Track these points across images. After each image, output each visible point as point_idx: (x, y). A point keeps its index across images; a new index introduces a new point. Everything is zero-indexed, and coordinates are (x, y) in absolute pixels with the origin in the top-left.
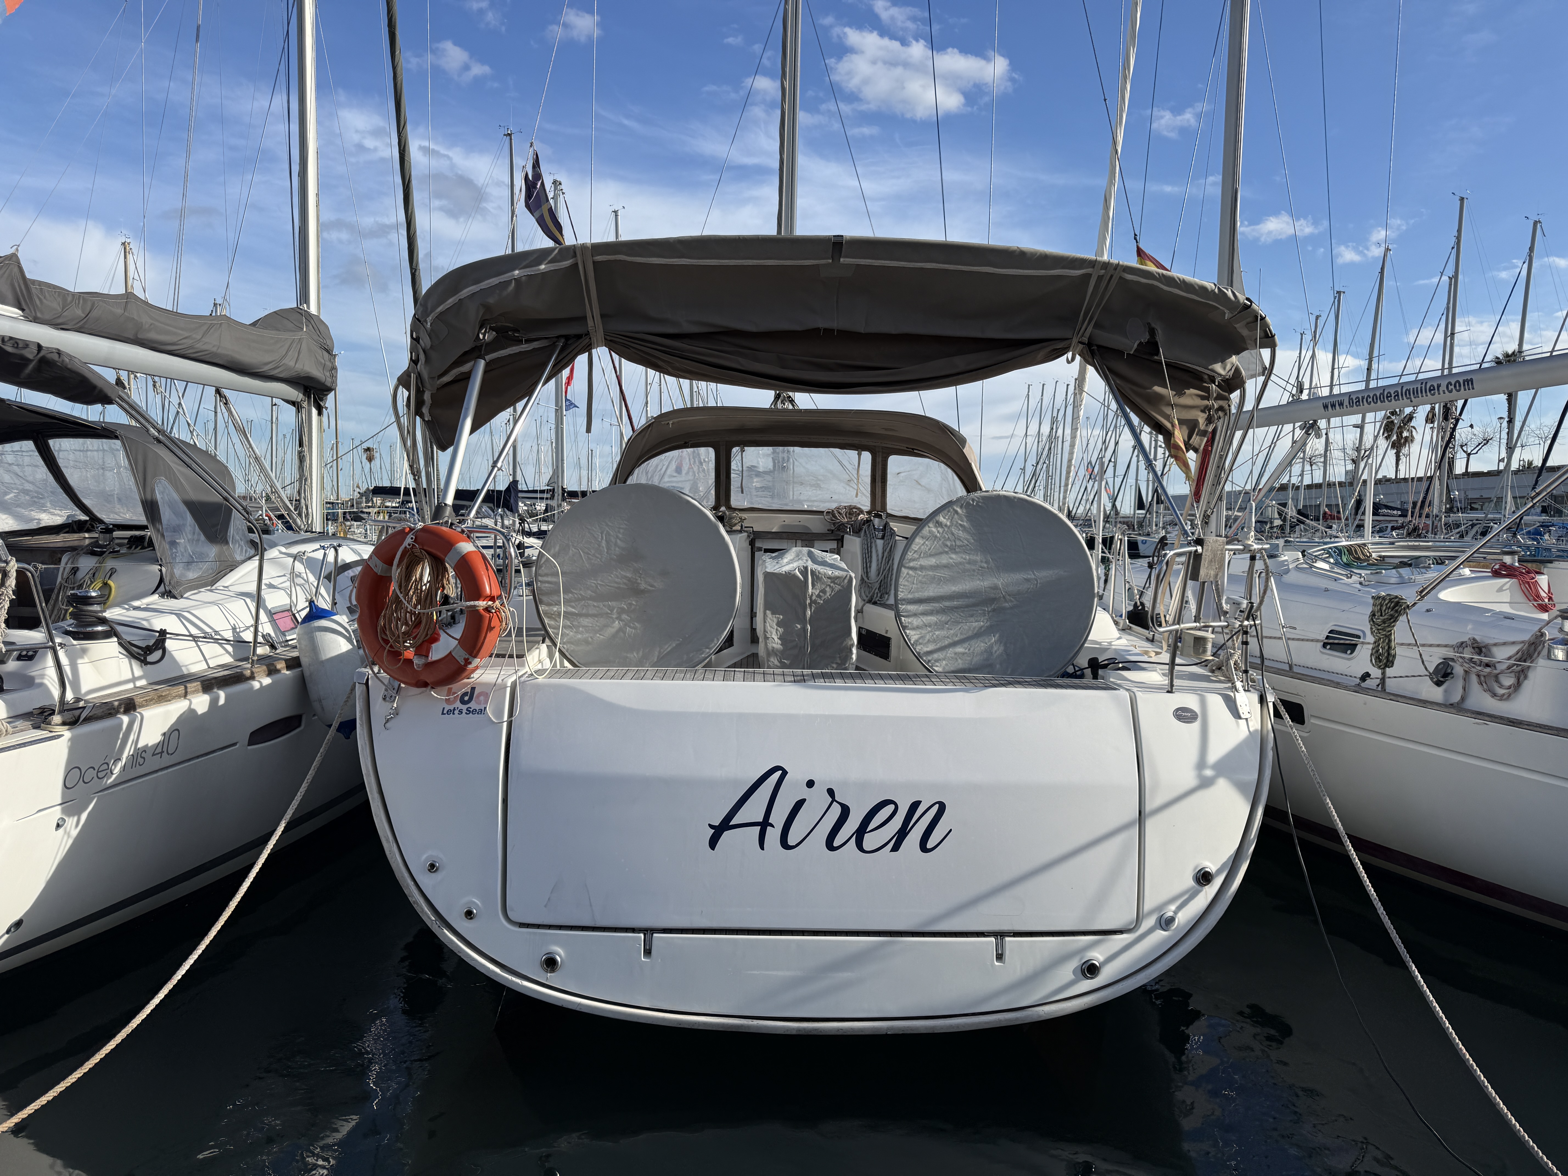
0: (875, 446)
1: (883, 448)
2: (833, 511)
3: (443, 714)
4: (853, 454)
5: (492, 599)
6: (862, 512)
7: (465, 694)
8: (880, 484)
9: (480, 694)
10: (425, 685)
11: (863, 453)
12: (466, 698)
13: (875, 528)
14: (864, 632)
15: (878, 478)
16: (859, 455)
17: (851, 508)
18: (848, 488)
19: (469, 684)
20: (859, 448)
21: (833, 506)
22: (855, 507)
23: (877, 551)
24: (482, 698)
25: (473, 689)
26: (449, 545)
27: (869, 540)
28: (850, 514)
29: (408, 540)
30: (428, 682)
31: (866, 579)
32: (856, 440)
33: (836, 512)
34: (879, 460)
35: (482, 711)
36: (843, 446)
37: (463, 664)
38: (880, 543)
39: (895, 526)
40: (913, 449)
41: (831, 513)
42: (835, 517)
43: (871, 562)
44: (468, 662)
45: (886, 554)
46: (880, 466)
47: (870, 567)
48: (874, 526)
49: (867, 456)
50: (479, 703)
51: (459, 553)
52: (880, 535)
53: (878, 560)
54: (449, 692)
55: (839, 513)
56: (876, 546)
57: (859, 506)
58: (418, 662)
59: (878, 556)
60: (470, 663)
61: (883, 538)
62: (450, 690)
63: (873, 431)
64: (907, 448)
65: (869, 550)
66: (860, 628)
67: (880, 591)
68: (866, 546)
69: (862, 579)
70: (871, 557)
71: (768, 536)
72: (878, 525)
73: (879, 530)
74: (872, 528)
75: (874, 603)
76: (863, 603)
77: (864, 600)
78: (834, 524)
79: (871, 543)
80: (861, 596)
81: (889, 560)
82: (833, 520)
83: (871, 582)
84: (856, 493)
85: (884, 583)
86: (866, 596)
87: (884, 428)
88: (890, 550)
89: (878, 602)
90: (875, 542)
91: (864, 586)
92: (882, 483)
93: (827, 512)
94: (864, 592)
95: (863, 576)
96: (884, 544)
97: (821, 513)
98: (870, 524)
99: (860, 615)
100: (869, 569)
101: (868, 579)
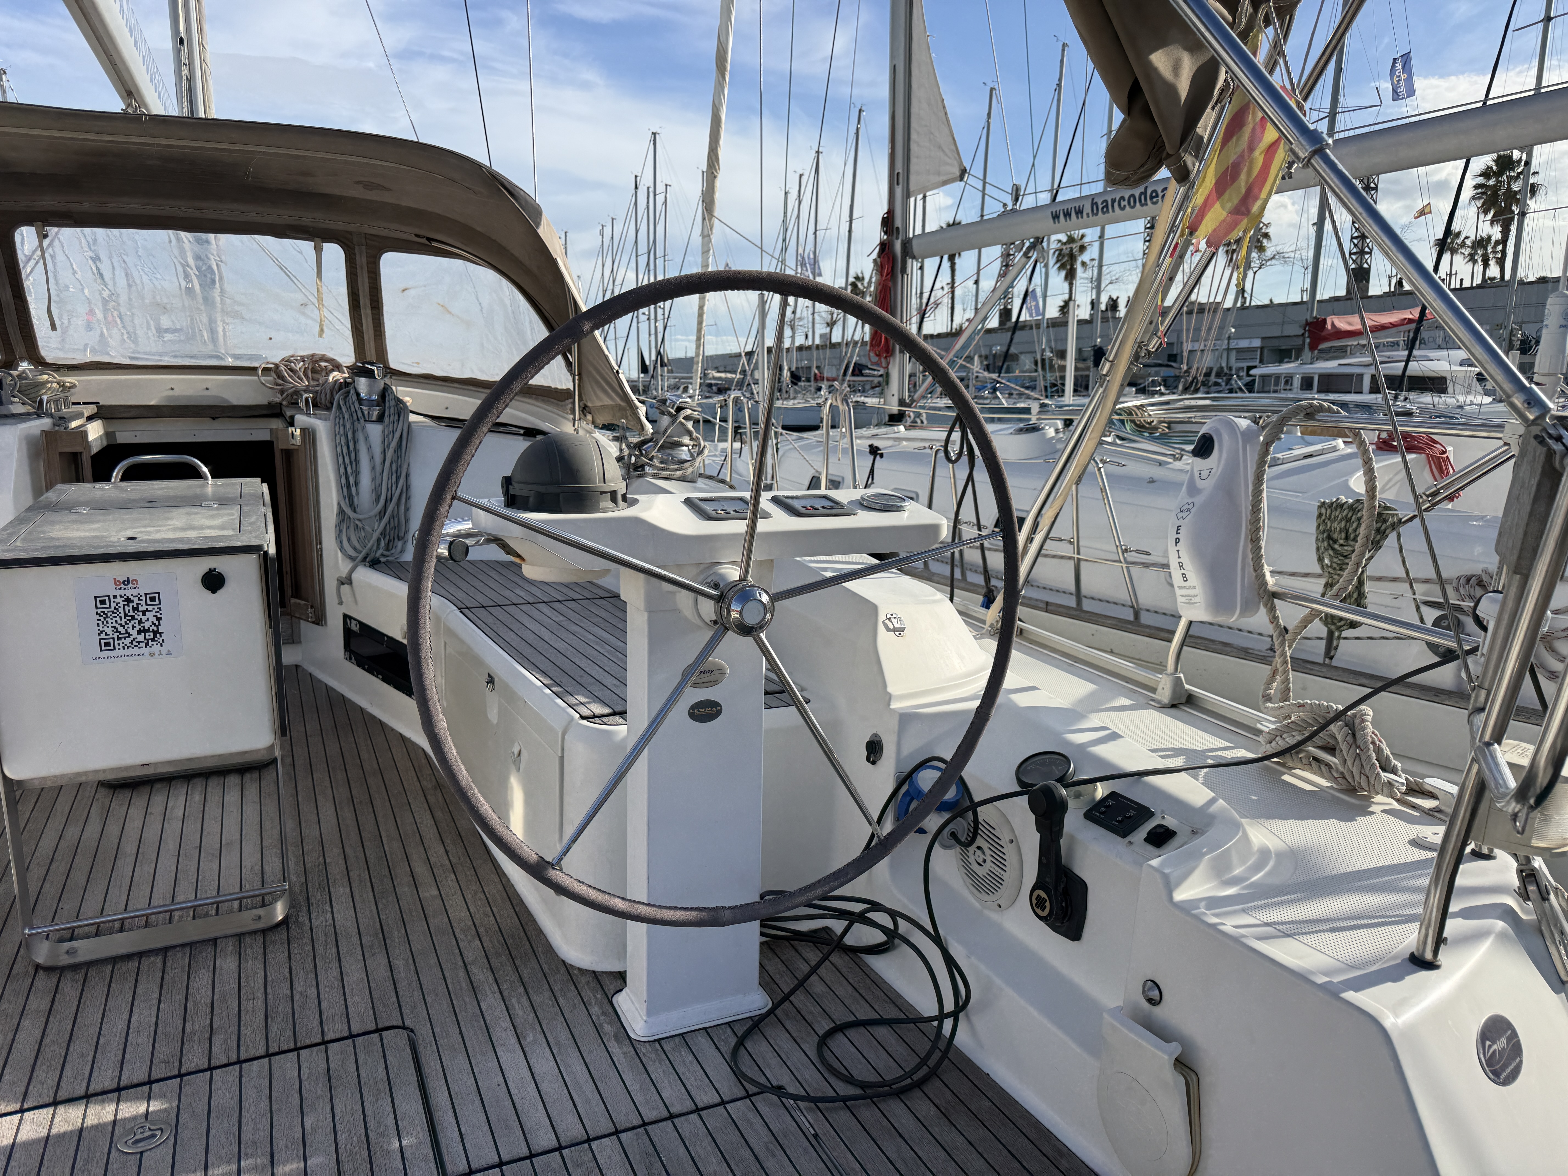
0: (350, 233)
1: (367, 236)
2: (277, 366)
4: (302, 248)
6: (337, 367)
8: (369, 311)
11: (326, 246)
13: (360, 400)
14: (355, 627)
15: (365, 301)
16: (318, 250)
17: (315, 359)
18: (303, 319)
20: (316, 235)
21: (276, 356)
22: (324, 358)
23: (369, 448)
27: (348, 426)
28: (314, 371)
31: (348, 511)
32: (307, 218)
33: (282, 368)
34: (362, 260)
36: (279, 231)
38: (375, 431)
39: (406, 394)
40: (429, 239)
41: (273, 371)
42: (280, 376)
43: (357, 473)
45: (390, 454)
46: (366, 275)
47: (356, 484)
48: (358, 394)
49: (334, 253)
52: (375, 414)
53: (373, 468)
55: (291, 370)
56: (366, 438)
57: (331, 355)
59: (372, 458)
61: (380, 419)
63: (336, 191)
64: (417, 236)
65: (351, 448)
66: (346, 617)
67: (383, 534)
68: (343, 439)
69: (341, 512)
70: (357, 461)
71: (133, 413)
72: (370, 393)
73: (371, 403)
74: (354, 398)
75: (374, 564)
76: (349, 565)
77: (352, 559)
78: (282, 392)
79: (354, 432)
80: (342, 548)
81: (399, 467)
82: (277, 385)
83: (361, 517)
84: (322, 331)
85: (392, 516)
86: (355, 549)
87: (359, 182)
88: (399, 445)
89: (383, 559)
90: (364, 428)
91: (348, 527)
92: (372, 308)
93: (265, 370)
94: (349, 540)
95: (343, 506)
96: (383, 432)
97: (252, 370)
98: (352, 391)
99: (345, 588)
100: (353, 489)
101: (355, 511)
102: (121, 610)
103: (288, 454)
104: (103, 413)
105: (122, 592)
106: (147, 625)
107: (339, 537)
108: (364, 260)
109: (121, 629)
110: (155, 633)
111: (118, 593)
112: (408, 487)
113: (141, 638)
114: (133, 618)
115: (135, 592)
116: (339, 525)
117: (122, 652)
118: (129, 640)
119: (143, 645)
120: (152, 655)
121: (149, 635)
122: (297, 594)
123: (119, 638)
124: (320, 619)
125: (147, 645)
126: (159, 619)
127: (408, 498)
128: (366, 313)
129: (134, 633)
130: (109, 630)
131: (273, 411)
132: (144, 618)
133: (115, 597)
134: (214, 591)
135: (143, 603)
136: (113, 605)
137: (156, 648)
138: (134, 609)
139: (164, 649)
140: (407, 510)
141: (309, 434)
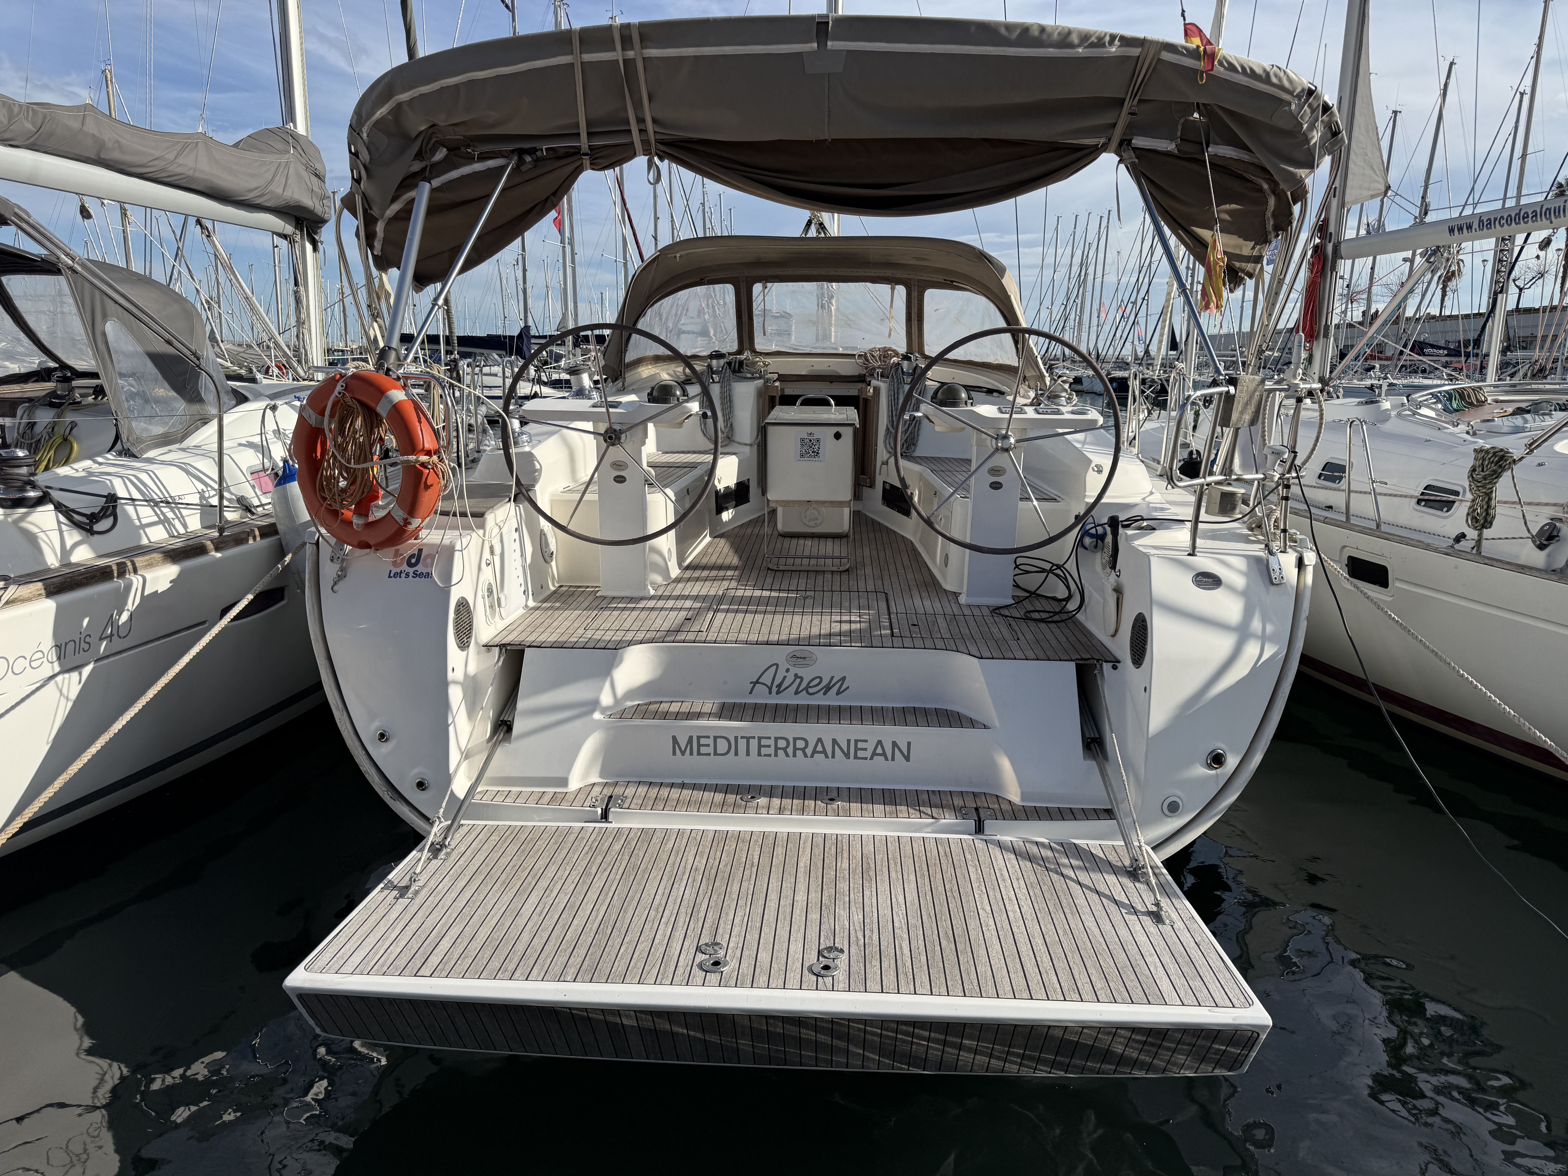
0: (910, 280)
1: (919, 281)
2: (866, 354)
3: (390, 577)
4: (885, 288)
5: (429, 453)
6: (896, 354)
7: (412, 556)
8: (916, 320)
9: (427, 556)
10: (368, 546)
12: (413, 561)
13: (903, 372)
14: (888, 487)
15: (914, 316)
16: (893, 289)
17: (885, 350)
18: (881, 327)
19: (415, 545)
20: (892, 281)
21: (865, 348)
22: (890, 349)
24: (429, 561)
25: (420, 551)
26: (381, 392)
27: (896, 385)
28: (884, 357)
29: (339, 388)
30: (371, 543)
31: (891, 428)
32: (889, 273)
33: (868, 355)
34: (915, 294)
35: (428, 575)
36: (874, 280)
37: (402, 524)
40: (950, 282)
41: (863, 356)
42: (867, 360)
44: (407, 523)
46: (916, 302)
48: (903, 369)
49: (901, 290)
50: (426, 566)
51: (391, 401)
54: (397, 554)
55: (872, 356)
57: (894, 347)
58: (357, 521)
60: (410, 523)
62: (397, 551)
63: (903, 262)
64: (945, 280)
65: (896, 396)
66: (884, 482)
67: (906, 441)
68: (892, 392)
69: (888, 429)
71: (794, 378)
72: (908, 369)
73: (908, 374)
74: (901, 371)
76: (888, 455)
77: (890, 453)
78: (866, 368)
79: (898, 389)
80: (886, 447)
81: (917, 406)
82: (864, 364)
84: (890, 335)
85: (911, 433)
86: (892, 448)
87: (914, 257)
90: (903, 387)
91: (890, 437)
92: (918, 318)
93: (859, 356)
94: (890, 443)
95: (889, 426)
97: (852, 356)
98: (900, 368)
99: (885, 468)
100: (894, 418)
101: (894, 429)
102: (808, 444)
103: (866, 401)
104: (782, 378)
106: (815, 450)
107: (885, 441)
109: (807, 451)
110: (817, 453)
111: (808, 437)
113: (813, 454)
114: (811, 447)
115: (813, 438)
116: (886, 436)
117: (807, 459)
118: (809, 455)
119: (813, 457)
120: (816, 461)
122: (863, 473)
123: (806, 454)
124: (872, 485)
126: (819, 448)
128: (915, 323)
129: (811, 452)
130: (803, 451)
131: (861, 379)
132: (814, 447)
133: (806, 439)
134: (838, 439)
135: (815, 442)
136: (806, 442)
138: (812, 444)
139: (819, 460)
141: (877, 390)
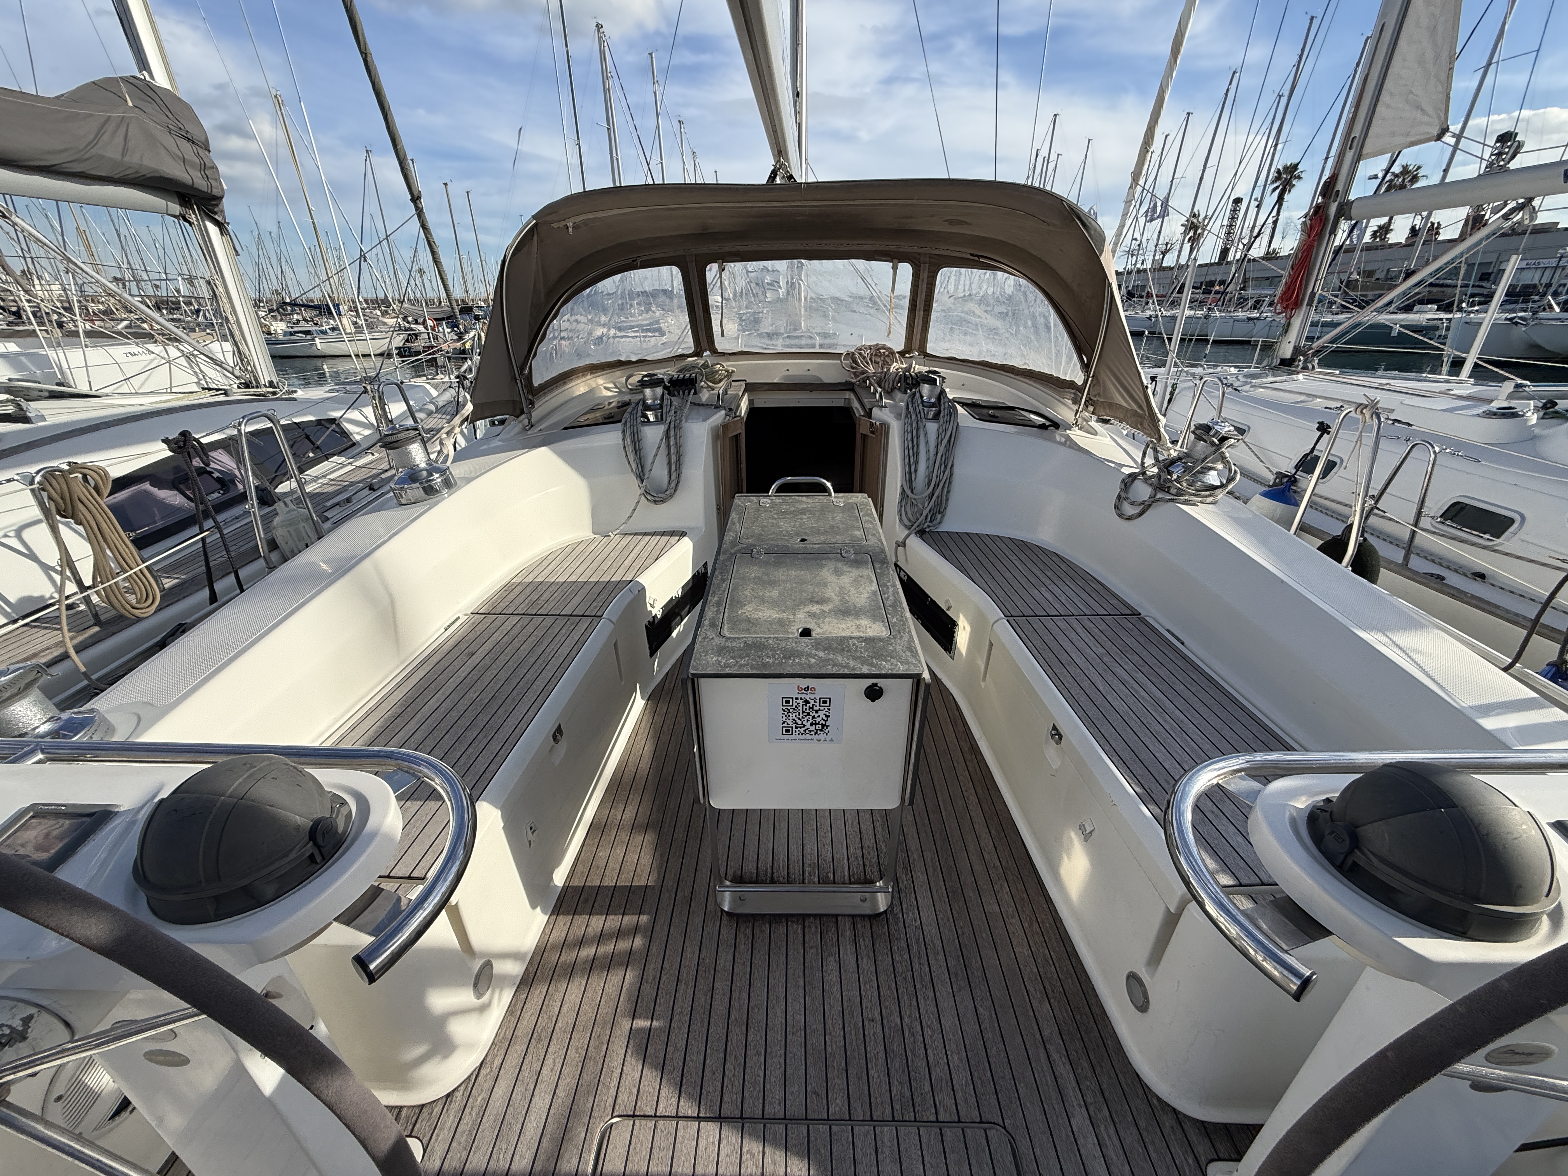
0: (919, 254)
1: (932, 256)
2: (853, 353)
4: (885, 267)
8: (922, 313)
13: (923, 402)
14: (908, 581)
15: (920, 305)
16: (895, 268)
17: (878, 349)
20: (894, 257)
22: (884, 347)
23: (927, 443)
27: (914, 425)
28: (876, 355)
31: (908, 492)
32: (892, 246)
33: (857, 355)
34: (924, 275)
36: (869, 256)
38: (932, 427)
40: (980, 257)
41: (850, 356)
42: (855, 361)
43: (917, 462)
45: (942, 449)
46: (925, 286)
47: (916, 471)
48: (922, 397)
49: (906, 270)
52: (932, 412)
53: (929, 459)
55: (862, 356)
56: (926, 434)
57: (889, 346)
59: (928, 451)
61: (936, 417)
63: (926, 228)
64: (972, 255)
65: (915, 443)
67: (930, 511)
68: (910, 435)
69: (903, 492)
70: (918, 454)
71: (765, 388)
72: (929, 398)
73: (930, 405)
74: (919, 401)
75: (922, 533)
76: (905, 532)
77: (907, 529)
78: (855, 373)
79: (918, 429)
80: (900, 519)
81: (947, 458)
82: (853, 368)
83: (916, 497)
85: (938, 497)
86: (910, 520)
87: (947, 221)
88: (949, 441)
89: (927, 530)
90: (924, 426)
91: (906, 504)
92: (924, 310)
93: (846, 356)
94: (906, 513)
95: (905, 487)
96: (938, 430)
97: (837, 355)
98: (918, 395)
99: (900, 549)
100: (913, 475)
101: (912, 492)
102: (800, 708)
103: (866, 436)
104: (750, 388)
105: (803, 696)
106: (818, 720)
107: (899, 511)
108: (926, 274)
109: (798, 721)
110: (823, 726)
111: (799, 696)
112: (951, 475)
113: (812, 728)
114: (808, 714)
115: (812, 696)
116: (900, 502)
117: (798, 737)
118: (803, 729)
119: (813, 733)
120: (819, 740)
121: (819, 727)
123: (796, 727)
125: (816, 733)
126: (827, 716)
127: (950, 483)
128: (920, 314)
129: (808, 725)
130: (790, 722)
132: (817, 715)
133: (797, 699)
134: (873, 701)
135: (817, 704)
136: (795, 704)
137: (822, 736)
138: (811, 708)
139: (828, 738)
140: (948, 492)
141: (883, 426)
